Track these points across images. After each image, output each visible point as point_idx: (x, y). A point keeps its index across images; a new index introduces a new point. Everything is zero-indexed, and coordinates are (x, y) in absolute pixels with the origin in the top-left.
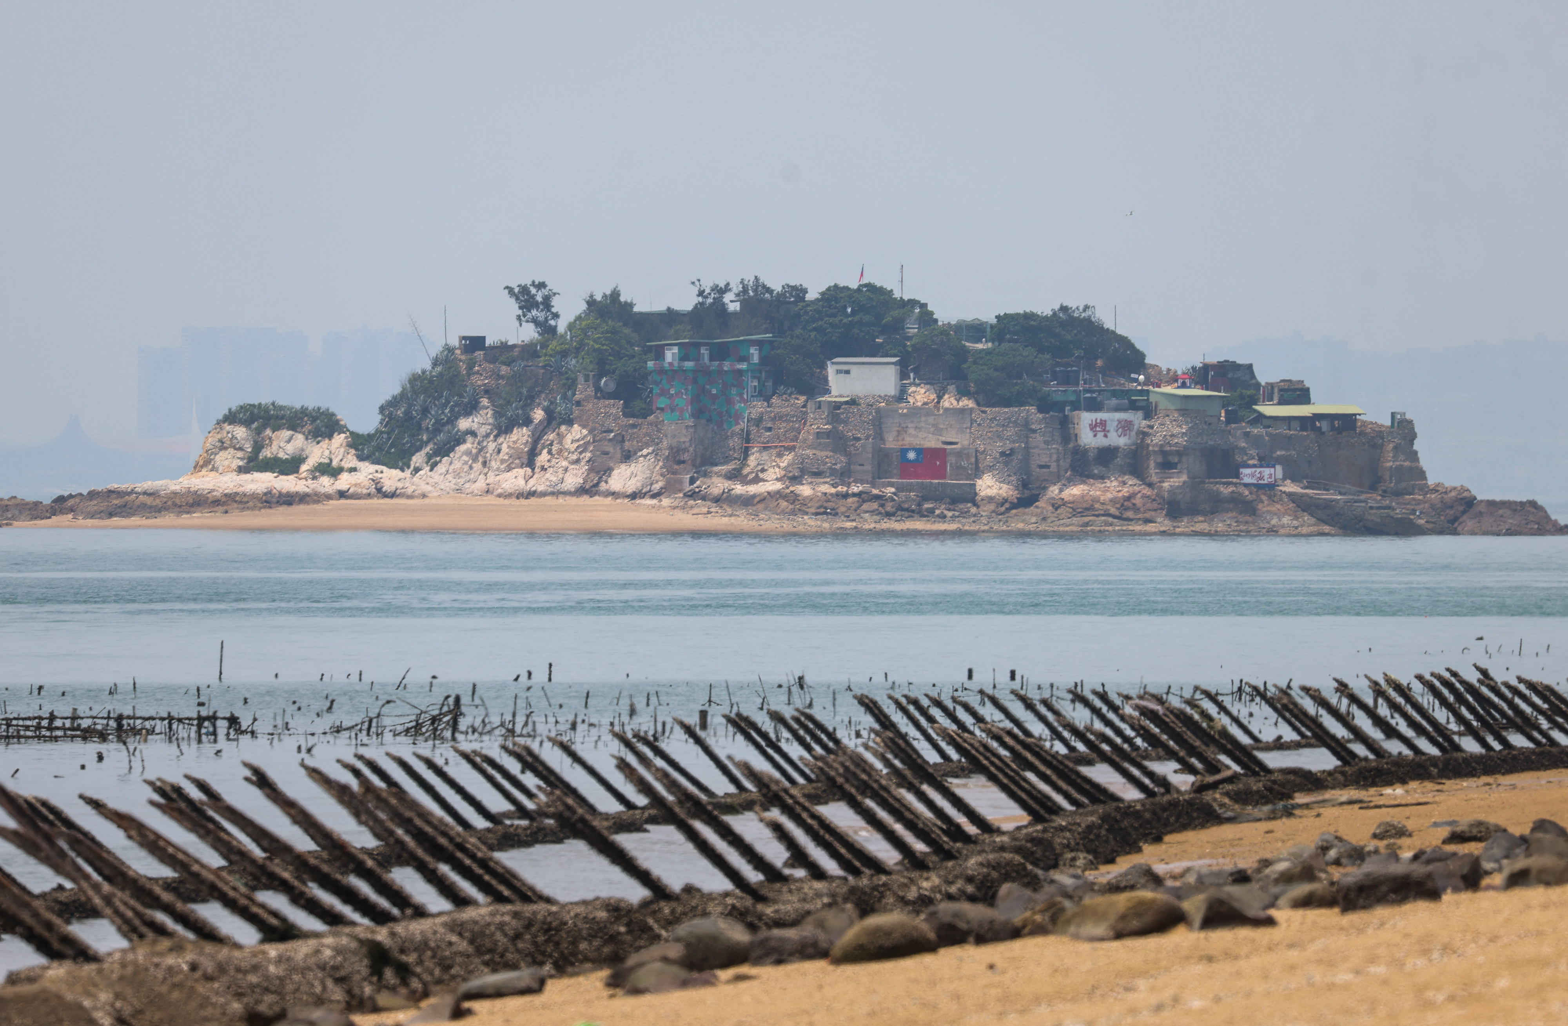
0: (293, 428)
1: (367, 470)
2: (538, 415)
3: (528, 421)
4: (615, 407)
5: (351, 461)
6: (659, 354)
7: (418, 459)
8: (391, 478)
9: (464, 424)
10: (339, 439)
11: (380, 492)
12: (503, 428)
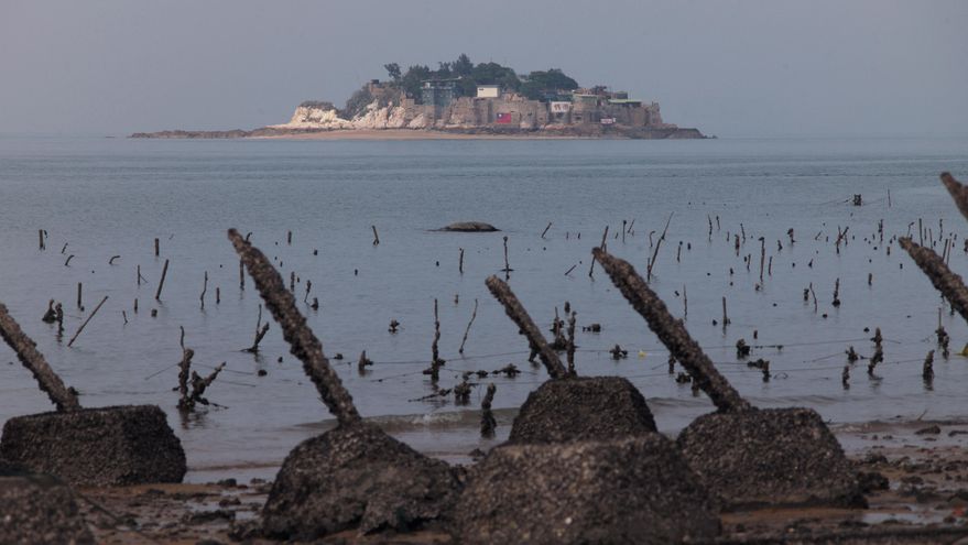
0: (319, 108)
1: (340, 120)
2: (390, 104)
3: (387, 105)
4: (413, 101)
5: (335, 118)
6: (424, 84)
7: (355, 117)
8: (346, 123)
9: (369, 107)
10: (332, 111)
11: (342, 128)
12: (380, 108)
